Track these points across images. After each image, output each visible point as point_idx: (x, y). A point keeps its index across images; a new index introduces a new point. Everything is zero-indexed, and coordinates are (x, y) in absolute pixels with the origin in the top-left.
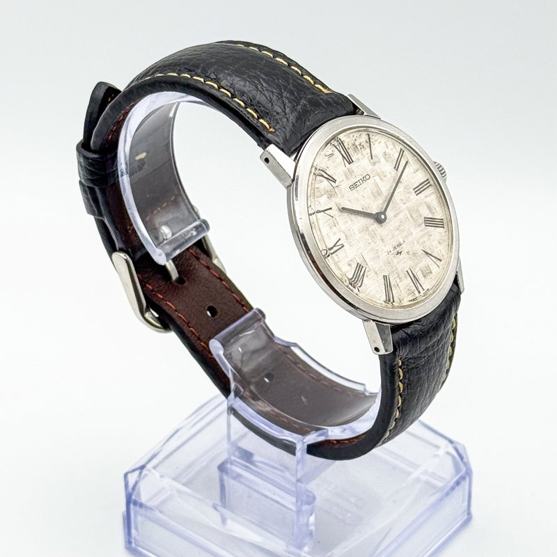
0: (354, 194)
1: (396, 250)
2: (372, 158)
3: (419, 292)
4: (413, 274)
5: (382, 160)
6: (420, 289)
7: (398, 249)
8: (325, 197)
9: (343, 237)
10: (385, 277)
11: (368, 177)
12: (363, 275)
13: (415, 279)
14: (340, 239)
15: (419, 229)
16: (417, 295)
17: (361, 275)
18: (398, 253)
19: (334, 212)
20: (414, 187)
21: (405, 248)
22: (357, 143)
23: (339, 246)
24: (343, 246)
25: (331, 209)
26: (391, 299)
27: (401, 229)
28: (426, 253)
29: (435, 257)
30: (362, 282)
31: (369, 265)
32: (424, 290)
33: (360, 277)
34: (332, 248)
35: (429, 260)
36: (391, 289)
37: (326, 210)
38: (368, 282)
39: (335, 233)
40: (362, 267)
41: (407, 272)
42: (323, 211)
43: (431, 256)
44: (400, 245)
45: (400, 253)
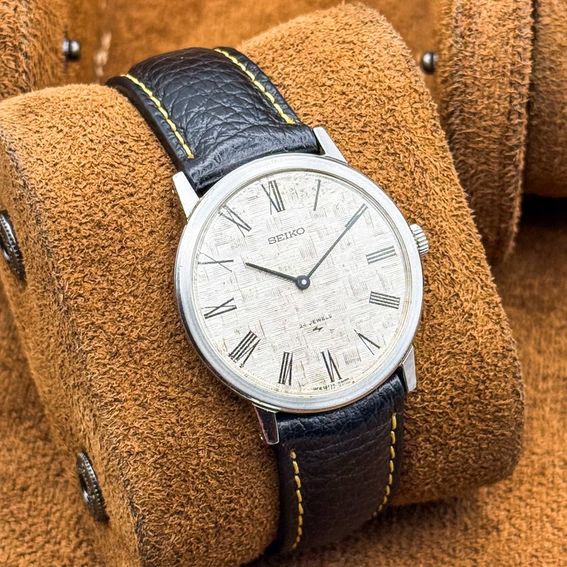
0: (274, 249)
1: (314, 326)
2: (315, 209)
3: (332, 381)
4: (331, 359)
6: (336, 376)
7: (318, 324)
9: (238, 296)
10: (286, 355)
11: (301, 231)
12: (254, 347)
13: (330, 363)
14: (233, 299)
16: (328, 382)
18: (316, 329)
19: (238, 266)
21: (329, 324)
23: (228, 307)
24: (236, 308)
25: (232, 261)
26: (287, 382)
27: (330, 299)
28: (360, 335)
29: (372, 343)
30: (250, 354)
31: (267, 336)
32: (340, 378)
33: (248, 349)
34: (218, 308)
35: (361, 344)
36: (291, 370)
37: (223, 262)
38: (257, 357)
39: (228, 291)
40: (256, 337)
41: (323, 353)
42: (219, 262)
43: (365, 340)
44: (323, 319)
45: (320, 329)
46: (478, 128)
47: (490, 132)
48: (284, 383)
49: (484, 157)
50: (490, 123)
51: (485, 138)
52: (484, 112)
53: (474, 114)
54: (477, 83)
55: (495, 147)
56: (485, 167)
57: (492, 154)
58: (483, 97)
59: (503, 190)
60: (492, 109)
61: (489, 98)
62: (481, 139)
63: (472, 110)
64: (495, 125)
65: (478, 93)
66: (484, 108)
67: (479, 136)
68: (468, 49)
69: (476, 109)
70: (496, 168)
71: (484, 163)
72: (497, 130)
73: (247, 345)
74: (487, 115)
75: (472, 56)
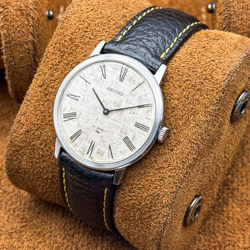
0: (107, 92)
1: (97, 130)
2: (132, 91)
3: (87, 154)
4: (93, 146)
5: (136, 97)
6: (90, 153)
7: (99, 130)
8: (93, 78)
9: (82, 97)
10: (80, 131)
11: (121, 94)
12: (72, 119)
13: (92, 147)
14: (79, 97)
15: (118, 137)
17: (72, 117)
18: (97, 131)
19: (90, 87)
20: (137, 122)
21: (103, 134)
22: (134, 79)
23: (75, 98)
24: (78, 101)
25: (90, 84)
26: (73, 140)
27: (110, 126)
28: (110, 147)
29: (112, 154)
30: (69, 120)
31: (80, 119)
32: (91, 155)
33: (70, 117)
34: (72, 95)
35: (107, 151)
36: (77, 137)
37: (87, 82)
38: (70, 123)
39: (80, 93)
40: (76, 116)
41: (92, 142)
42: (86, 81)
43: (110, 151)
44: (102, 130)
45: (98, 133)
48: (71, 139)
73: (71, 116)
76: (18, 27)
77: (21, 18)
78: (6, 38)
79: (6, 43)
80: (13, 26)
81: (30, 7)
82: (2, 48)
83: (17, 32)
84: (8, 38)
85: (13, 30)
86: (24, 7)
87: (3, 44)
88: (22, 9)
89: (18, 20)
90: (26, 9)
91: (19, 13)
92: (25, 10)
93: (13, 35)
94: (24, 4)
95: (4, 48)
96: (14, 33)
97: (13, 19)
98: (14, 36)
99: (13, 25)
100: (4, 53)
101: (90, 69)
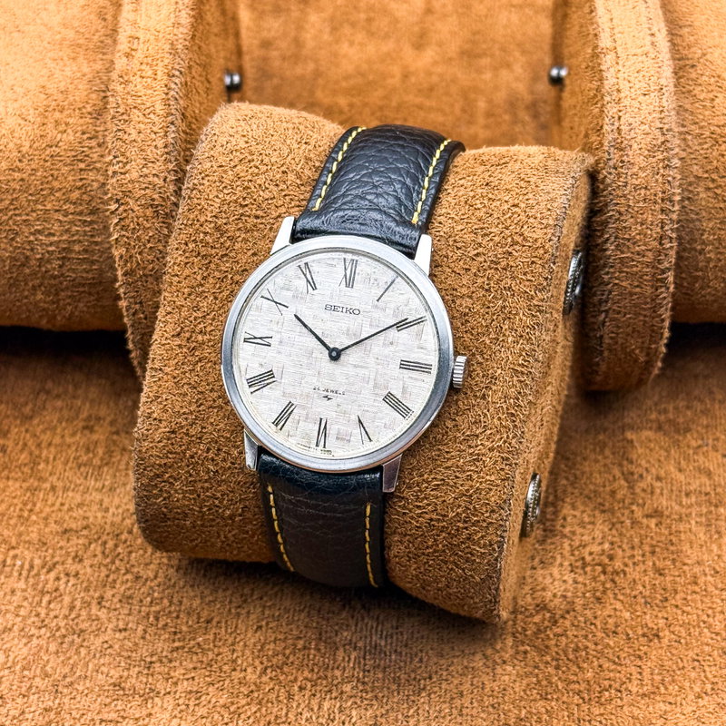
14: (271, 338)
34: (256, 338)
37: (280, 304)
39: (271, 329)
42: (276, 303)
46: (632, 253)
47: (644, 256)
49: (638, 281)
50: (643, 248)
51: (639, 262)
52: (638, 237)
53: (629, 240)
54: (630, 210)
55: (648, 270)
56: (638, 290)
57: (645, 277)
58: (637, 223)
59: (654, 312)
60: (645, 235)
61: (642, 224)
62: (635, 263)
63: (627, 236)
64: (647, 250)
65: (632, 220)
66: (637, 234)
67: (633, 261)
68: (621, 179)
69: (630, 235)
70: (649, 290)
71: (637, 286)
72: (650, 254)
74: (640, 240)
75: (625, 186)
76: (149, 241)
77: (153, 223)
78: (126, 265)
79: (125, 274)
80: (139, 239)
81: (173, 198)
82: (118, 284)
83: (146, 250)
84: (129, 265)
85: (139, 247)
86: (161, 200)
87: (120, 278)
88: (156, 203)
89: (148, 225)
90: (164, 204)
91: (149, 212)
92: (162, 205)
93: (139, 257)
94: (160, 193)
95: (120, 286)
96: (140, 253)
97: (138, 224)
98: (141, 259)
99: (138, 236)
100: (122, 295)
101: (278, 279)
